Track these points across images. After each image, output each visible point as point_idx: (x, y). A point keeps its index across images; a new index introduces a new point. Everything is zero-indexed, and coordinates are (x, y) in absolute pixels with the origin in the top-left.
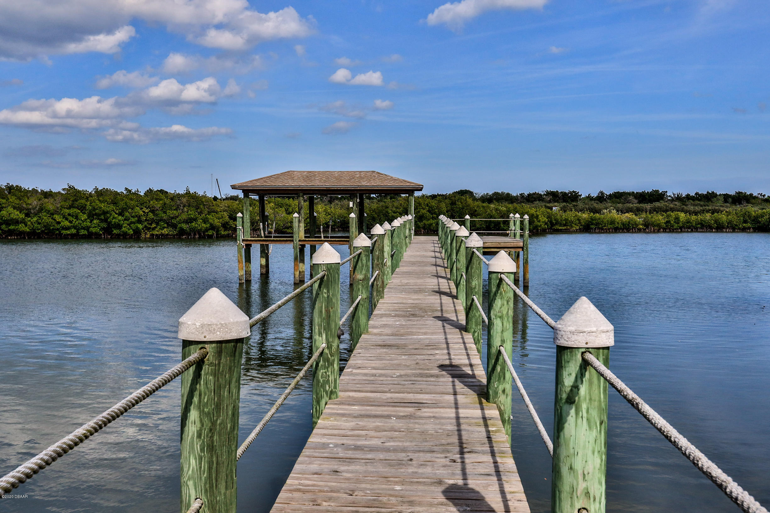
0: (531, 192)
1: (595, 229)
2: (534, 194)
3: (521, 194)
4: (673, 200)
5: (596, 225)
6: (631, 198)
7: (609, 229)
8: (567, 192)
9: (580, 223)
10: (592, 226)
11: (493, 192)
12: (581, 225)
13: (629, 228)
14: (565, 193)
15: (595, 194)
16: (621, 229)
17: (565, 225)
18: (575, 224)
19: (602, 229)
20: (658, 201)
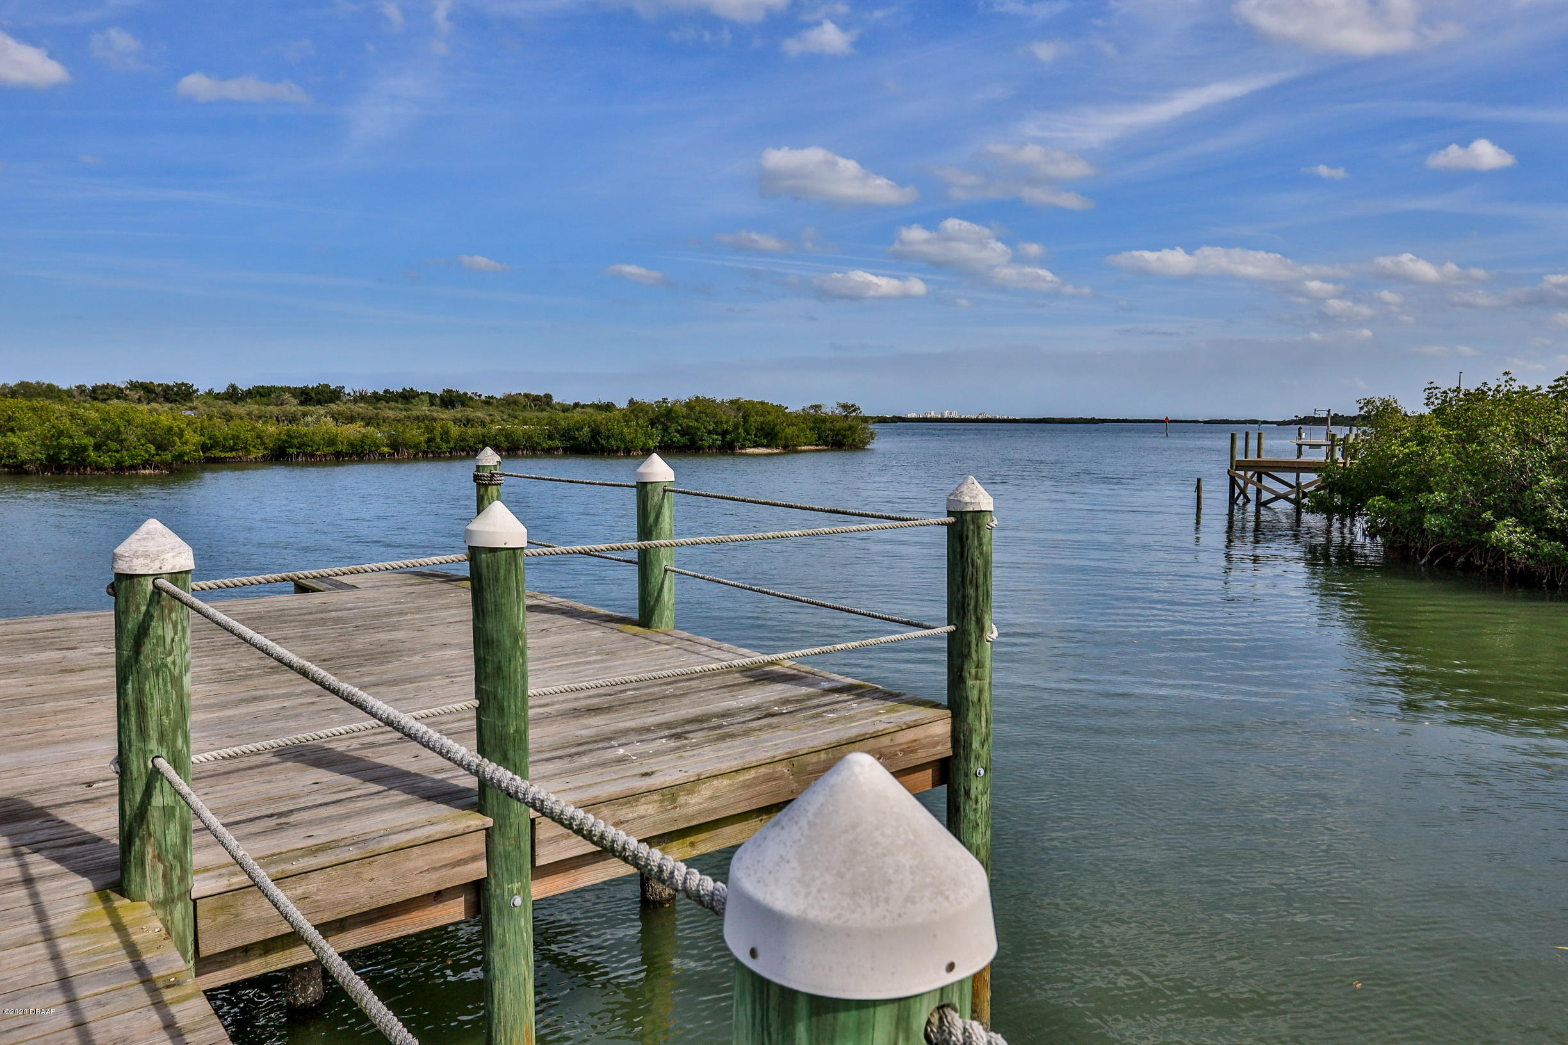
0: (100, 384)
1: (298, 454)
2: (106, 387)
3: (79, 387)
4: (355, 401)
5: (299, 448)
6: (287, 396)
7: (325, 456)
8: (171, 384)
9: (263, 443)
10: (291, 451)
11: (17, 381)
12: (266, 448)
13: (362, 452)
14: (168, 386)
15: (221, 388)
16: (347, 454)
17: (232, 449)
18: (254, 447)
19: (312, 455)
20: (331, 401)
